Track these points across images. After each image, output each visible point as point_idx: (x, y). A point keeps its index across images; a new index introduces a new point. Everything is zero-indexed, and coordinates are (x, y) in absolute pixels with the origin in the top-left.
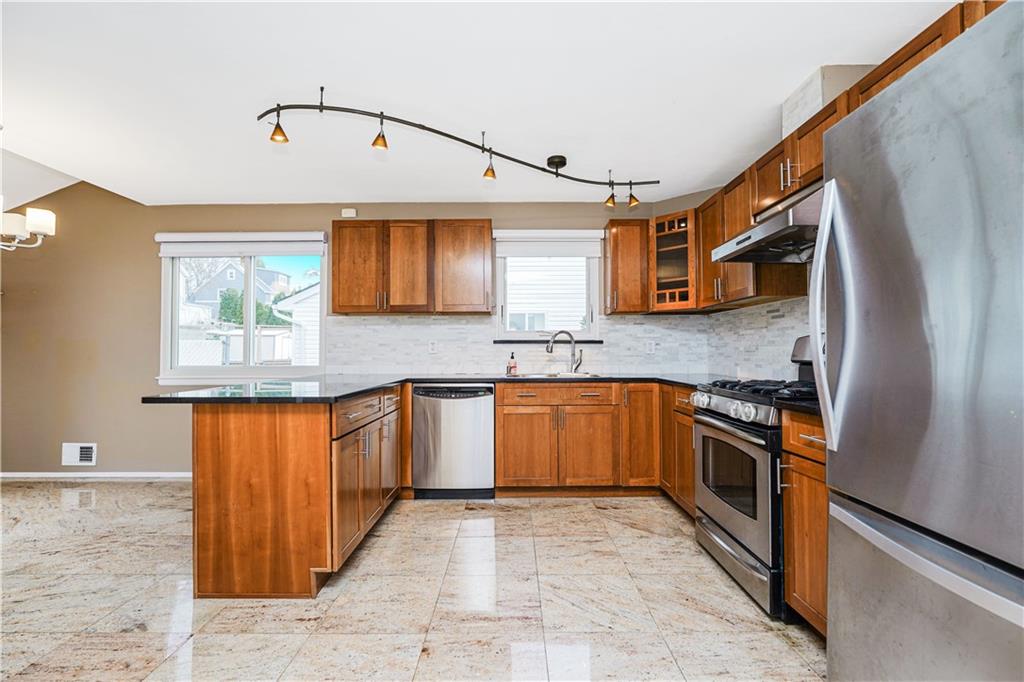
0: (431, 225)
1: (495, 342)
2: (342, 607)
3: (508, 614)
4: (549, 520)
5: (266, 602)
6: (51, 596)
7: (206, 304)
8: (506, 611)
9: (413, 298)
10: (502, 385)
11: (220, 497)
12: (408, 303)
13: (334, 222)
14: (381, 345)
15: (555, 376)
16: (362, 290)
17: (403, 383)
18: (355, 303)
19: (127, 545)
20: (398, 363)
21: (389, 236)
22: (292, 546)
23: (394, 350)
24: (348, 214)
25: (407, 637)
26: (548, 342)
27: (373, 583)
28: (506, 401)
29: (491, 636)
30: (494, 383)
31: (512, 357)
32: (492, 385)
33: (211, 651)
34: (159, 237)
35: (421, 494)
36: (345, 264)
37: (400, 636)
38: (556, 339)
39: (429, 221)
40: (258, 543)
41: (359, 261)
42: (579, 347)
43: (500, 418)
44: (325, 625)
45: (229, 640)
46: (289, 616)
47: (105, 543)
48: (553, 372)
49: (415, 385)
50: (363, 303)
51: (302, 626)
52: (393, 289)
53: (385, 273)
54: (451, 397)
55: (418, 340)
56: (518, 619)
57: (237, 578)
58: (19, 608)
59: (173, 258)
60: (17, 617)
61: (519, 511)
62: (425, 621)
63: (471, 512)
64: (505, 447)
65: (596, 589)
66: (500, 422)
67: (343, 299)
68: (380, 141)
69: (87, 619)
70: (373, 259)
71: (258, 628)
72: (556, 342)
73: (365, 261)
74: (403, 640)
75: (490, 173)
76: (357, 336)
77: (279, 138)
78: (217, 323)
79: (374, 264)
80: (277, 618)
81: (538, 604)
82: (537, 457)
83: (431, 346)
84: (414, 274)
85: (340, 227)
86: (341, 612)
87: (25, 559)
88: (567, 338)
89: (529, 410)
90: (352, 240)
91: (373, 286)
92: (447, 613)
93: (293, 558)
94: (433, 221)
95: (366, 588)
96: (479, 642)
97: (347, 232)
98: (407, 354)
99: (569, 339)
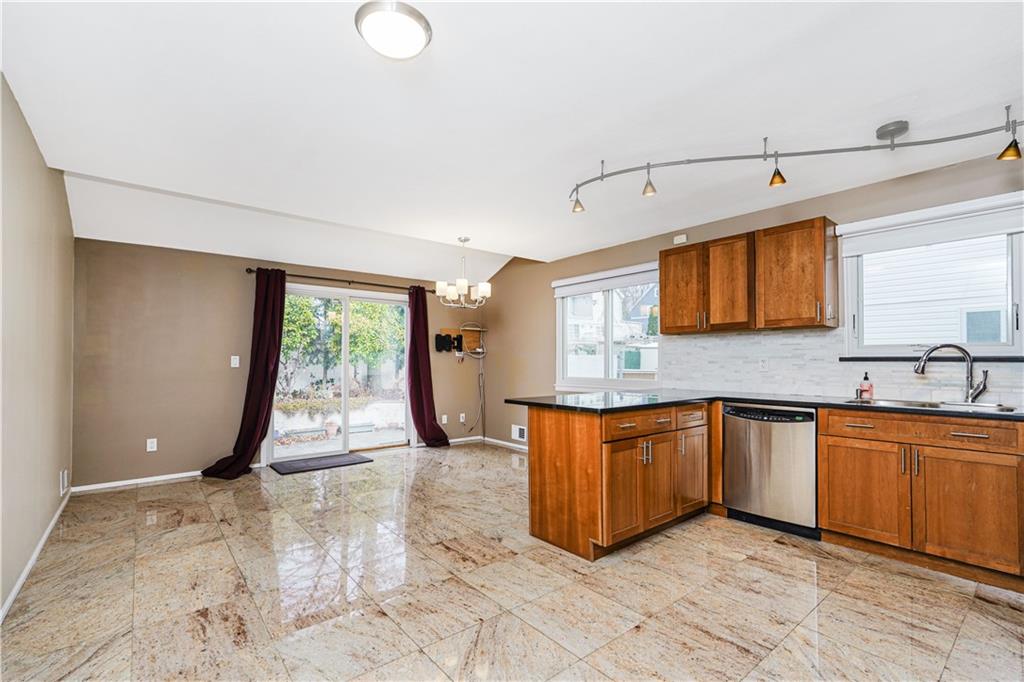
0: (751, 238)
1: (841, 359)
2: (605, 574)
3: (730, 639)
4: (875, 583)
5: (564, 552)
6: (475, 510)
7: (638, 320)
8: (731, 636)
9: (733, 316)
10: (826, 411)
11: (541, 471)
12: (728, 320)
13: (660, 252)
14: (710, 362)
15: (936, 406)
16: (685, 312)
17: (711, 401)
18: (679, 324)
19: (518, 494)
20: (727, 381)
21: (708, 257)
22: (579, 519)
23: (722, 367)
24: (680, 240)
25: (633, 613)
26: (917, 359)
27: (637, 568)
28: (831, 431)
29: (699, 645)
30: (816, 408)
31: (866, 378)
32: (813, 411)
33: (521, 567)
34: (554, 284)
35: (735, 515)
36: (670, 288)
37: (628, 610)
38: (932, 355)
39: (748, 233)
40: (561, 509)
41: (682, 284)
42: (979, 368)
43: (824, 449)
44: (587, 581)
45: (532, 564)
46: (570, 566)
47: (510, 489)
48: (934, 400)
49: (726, 403)
50: (686, 324)
51: (574, 575)
52: (713, 307)
53: (705, 294)
54: (762, 420)
55: (747, 358)
56: (738, 647)
57: (550, 530)
58: (464, 511)
59: (563, 298)
60: (461, 515)
61: (840, 562)
62: (654, 610)
63: (781, 546)
64: (829, 483)
65: (863, 669)
66: (823, 453)
67: (669, 322)
68: (649, 188)
69: (482, 526)
70: (695, 281)
71: (549, 565)
72: (931, 359)
73: (687, 285)
74: (629, 613)
75: (777, 179)
76: (689, 354)
77: (578, 209)
78: (645, 336)
79: (695, 286)
80: (563, 564)
81: (772, 647)
82: (877, 505)
83: (761, 364)
84: (733, 291)
85: (667, 256)
86: (604, 578)
87: (477, 488)
88: (958, 354)
89: (865, 445)
90: (676, 266)
91: (695, 306)
92: (677, 613)
93: (580, 527)
94: (753, 233)
95: (630, 569)
96: (685, 644)
97: (671, 258)
98: (736, 372)
99: (960, 355)
